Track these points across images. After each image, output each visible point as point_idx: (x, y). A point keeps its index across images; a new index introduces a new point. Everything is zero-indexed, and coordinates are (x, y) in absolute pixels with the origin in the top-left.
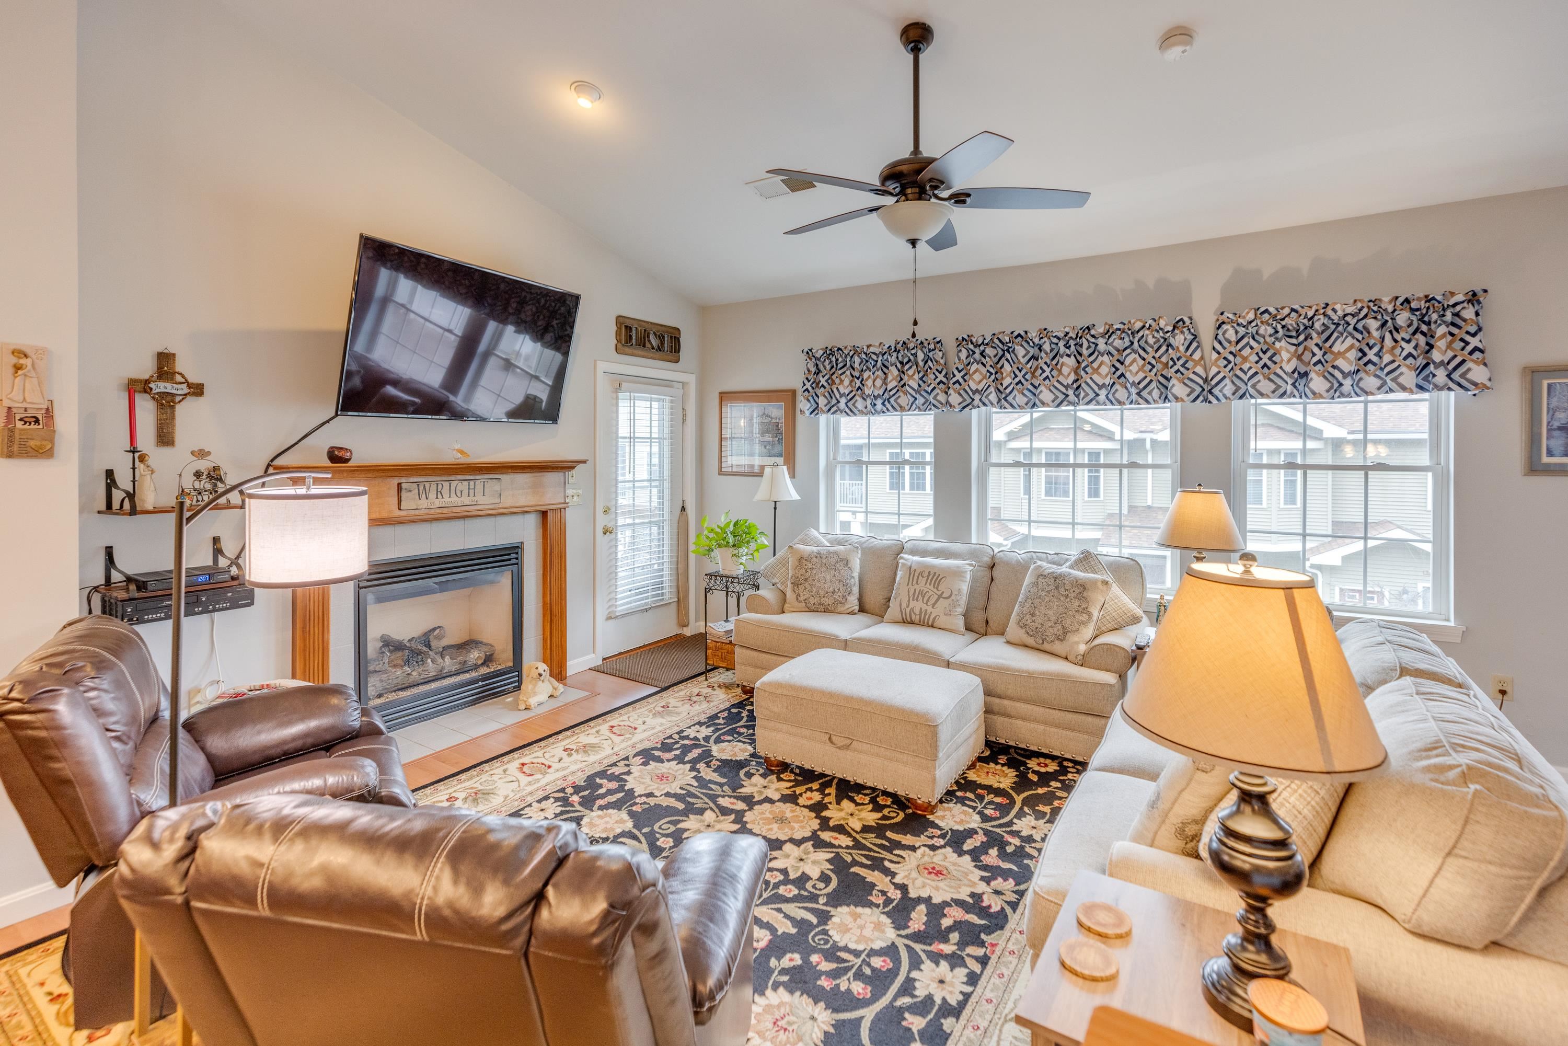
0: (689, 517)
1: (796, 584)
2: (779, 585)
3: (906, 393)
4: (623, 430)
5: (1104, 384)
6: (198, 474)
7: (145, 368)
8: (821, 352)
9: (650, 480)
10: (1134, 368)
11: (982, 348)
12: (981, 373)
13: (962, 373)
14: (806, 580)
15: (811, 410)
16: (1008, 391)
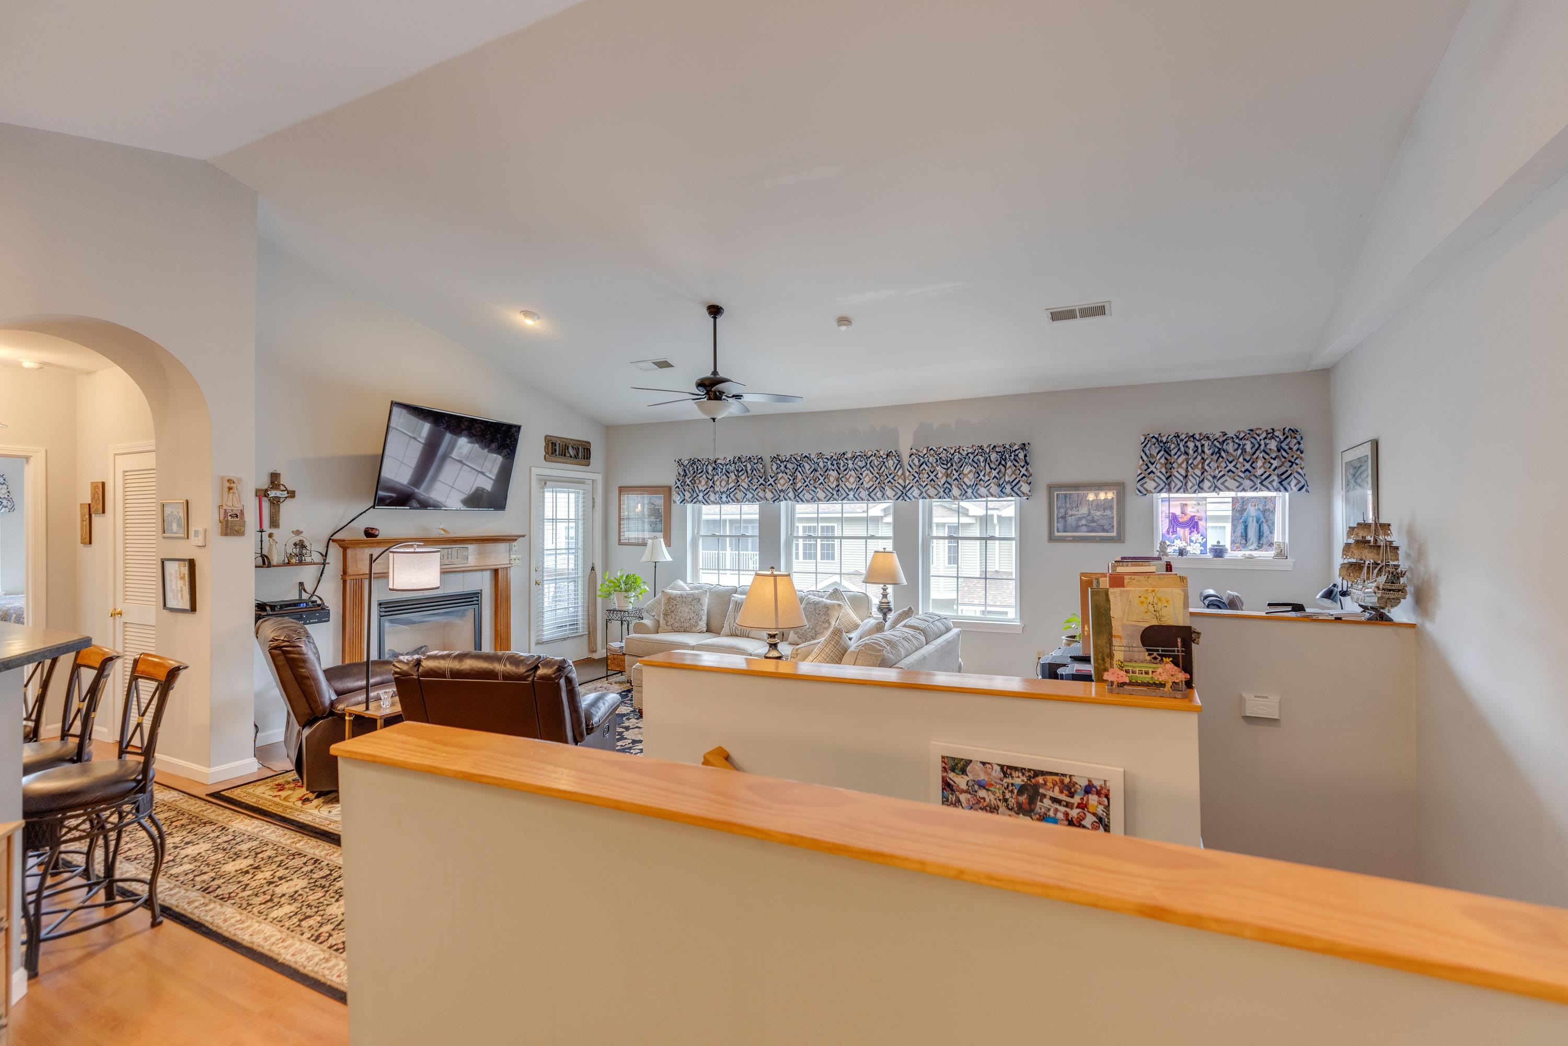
0: (598, 576)
1: (666, 615)
2: (655, 617)
3: (740, 490)
4: (548, 514)
5: (852, 488)
6: (295, 544)
7: (264, 483)
8: (687, 462)
9: (568, 549)
10: (867, 479)
11: (785, 463)
12: (785, 479)
13: (774, 479)
14: (672, 612)
15: (681, 500)
16: (799, 491)
